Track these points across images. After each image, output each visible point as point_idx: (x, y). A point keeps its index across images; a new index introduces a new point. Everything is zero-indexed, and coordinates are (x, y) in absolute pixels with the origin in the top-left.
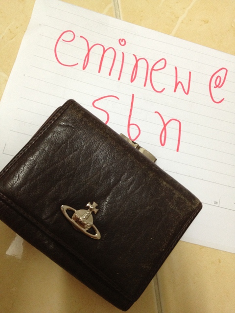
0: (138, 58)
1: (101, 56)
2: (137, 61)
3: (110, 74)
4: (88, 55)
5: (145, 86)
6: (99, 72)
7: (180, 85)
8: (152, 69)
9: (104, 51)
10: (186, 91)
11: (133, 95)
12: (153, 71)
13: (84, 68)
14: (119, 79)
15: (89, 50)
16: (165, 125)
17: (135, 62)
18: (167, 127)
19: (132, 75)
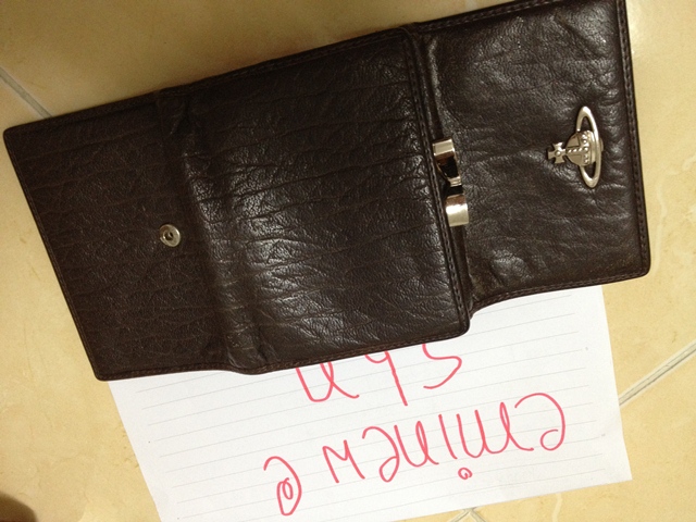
0: (428, 461)
1: (486, 436)
2: (427, 457)
3: (458, 416)
4: (507, 427)
5: (396, 427)
6: (476, 412)
7: (343, 454)
8: (397, 457)
9: (485, 446)
10: (328, 451)
11: (406, 404)
12: (394, 454)
13: (502, 405)
14: (440, 417)
15: (509, 436)
16: (333, 384)
17: (429, 454)
18: (328, 382)
19: (423, 432)
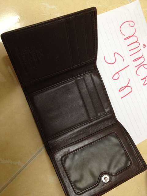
0: (143, 56)
1: (134, 42)
2: (142, 57)
3: (130, 51)
4: (130, 37)
5: (135, 67)
6: (128, 46)
7: (145, 80)
8: (143, 65)
9: (136, 42)
10: (144, 84)
11: (129, 65)
12: (142, 66)
13: (125, 39)
14: (131, 55)
15: (132, 36)
18: (127, 87)
19: (136, 59)
